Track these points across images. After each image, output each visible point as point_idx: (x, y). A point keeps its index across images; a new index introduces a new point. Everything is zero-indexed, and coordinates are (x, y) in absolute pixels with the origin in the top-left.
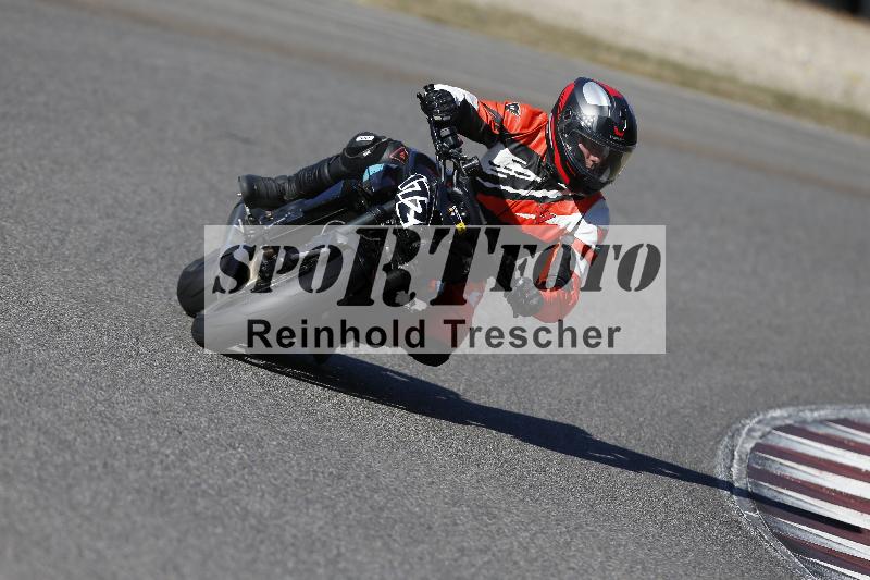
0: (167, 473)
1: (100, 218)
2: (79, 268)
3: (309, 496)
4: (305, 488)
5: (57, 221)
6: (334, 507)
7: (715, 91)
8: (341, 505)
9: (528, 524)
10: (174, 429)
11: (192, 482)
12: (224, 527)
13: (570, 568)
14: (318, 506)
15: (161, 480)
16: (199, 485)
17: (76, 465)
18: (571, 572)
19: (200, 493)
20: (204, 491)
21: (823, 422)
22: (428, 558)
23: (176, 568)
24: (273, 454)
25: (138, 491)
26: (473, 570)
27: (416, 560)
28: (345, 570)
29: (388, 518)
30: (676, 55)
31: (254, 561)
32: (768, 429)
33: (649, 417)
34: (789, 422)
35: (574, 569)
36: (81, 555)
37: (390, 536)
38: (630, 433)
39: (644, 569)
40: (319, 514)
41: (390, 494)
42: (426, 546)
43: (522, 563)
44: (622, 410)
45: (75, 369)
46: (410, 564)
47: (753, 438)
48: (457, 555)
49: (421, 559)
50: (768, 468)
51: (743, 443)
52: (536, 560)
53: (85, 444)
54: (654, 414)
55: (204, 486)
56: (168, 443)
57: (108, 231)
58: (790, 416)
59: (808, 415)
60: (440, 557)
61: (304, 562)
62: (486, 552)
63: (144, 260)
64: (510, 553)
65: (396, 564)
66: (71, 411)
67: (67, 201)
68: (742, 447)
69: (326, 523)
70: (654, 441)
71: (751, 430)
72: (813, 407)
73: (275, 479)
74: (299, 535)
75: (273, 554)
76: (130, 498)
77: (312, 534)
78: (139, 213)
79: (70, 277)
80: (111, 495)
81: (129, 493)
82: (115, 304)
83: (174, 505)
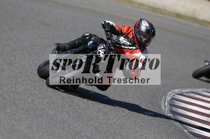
0: (29, 105)
1: (13, 44)
2: (7, 56)
3: (63, 110)
4: (62, 109)
5: (2, 44)
6: (69, 113)
7: (161, 13)
8: (71, 112)
9: (116, 117)
10: (31, 94)
11: (35, 107)
12: (43, 118)
13: (126, 128)
14: (65, 113)
15: (27, 107)
16: (37, 108)
17: (7, 103)
18: (127, 129)
19: (37, 110)
20: (38, 109)
21: (187, 92)
22: (92, 125)
23: (31, 128)
24: (55, 100)
25: (22, 109)
26: (103, 128)
27: (89, 126)
28: (72, 128)
29: (82, 115)
30: (151, 4)
31: (50, 126)
32: (174, 94)
33: (145, 91)
34: (179, 92)
35: (127, 128)
36: (8, 124)
37: (83, 120)
38: (141, 95)
39: (144, 128)
40: (66, 115)
41: (83, 110)
42: (91, 122)
43: (115, 126)
44: (139, 90)
45: (7, 80)
46: (88, 127)
47: (170, 96)
48: (99, 125)
49: (90, 125)
50: (174, 104)
51: (168, 97)
52: (118, 126)
53: (9, 98)
54: (146, 91)
55: (38, 108)
56: (29, 98)
57: (15, 47)
58: (179, 91)
59: (184, 91)
60: (95, 125)
61: (62, 126)
62: (106, 124)
63: (23, 54)
64: (112, 124)
65: (84, 127)
66: (6, 90)
67: (5, 40)
68: (168, 98)
69: (67, 117)
70: (146, 97)
71: (170, 94)
72: (185, 89)
73: (55, 107)
74: (61, 120)
75: (54, 124)
76: (20, 111)
77: (64, 119)
78: (22, 42)
79: (5, 58)
80: (15, 110)
81: (20, 110)
82: (16, 64)
83: (31, 113)
